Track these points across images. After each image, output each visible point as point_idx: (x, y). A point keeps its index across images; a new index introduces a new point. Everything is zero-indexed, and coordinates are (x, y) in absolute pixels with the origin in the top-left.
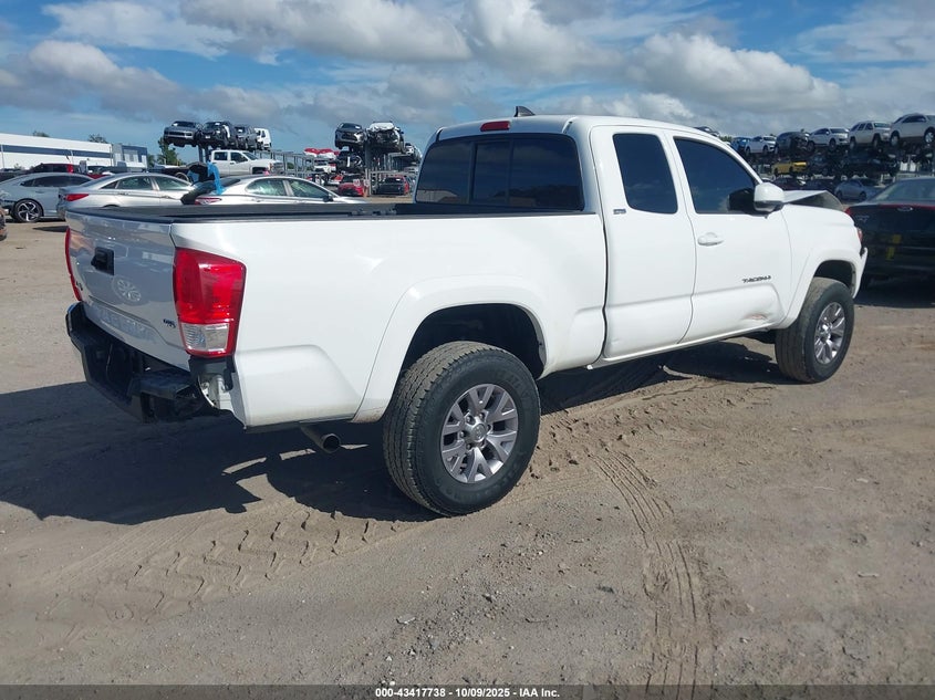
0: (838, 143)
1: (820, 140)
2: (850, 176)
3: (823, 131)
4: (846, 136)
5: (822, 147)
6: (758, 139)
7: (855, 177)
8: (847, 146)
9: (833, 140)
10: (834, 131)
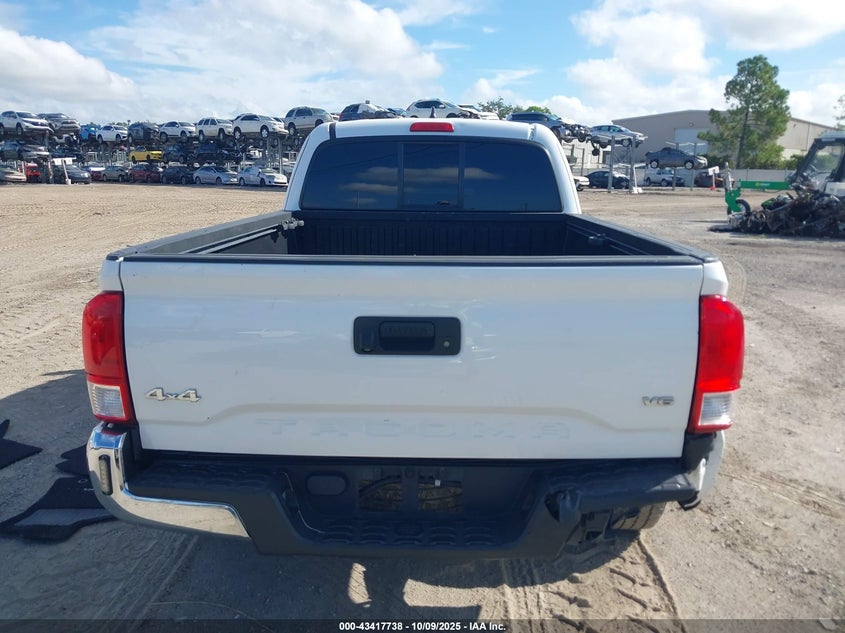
0: (188, 135)
1: (170, 131)
2: (201, 164)
3: (173, 124)
4: (193, 129)
5: (175, 138)
6: (108, 128)
7: (206, 165)
8: (196, 138)
9: (183, 132)
10: (182, 124)
